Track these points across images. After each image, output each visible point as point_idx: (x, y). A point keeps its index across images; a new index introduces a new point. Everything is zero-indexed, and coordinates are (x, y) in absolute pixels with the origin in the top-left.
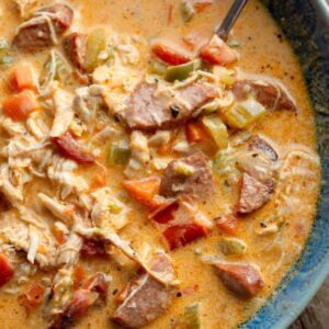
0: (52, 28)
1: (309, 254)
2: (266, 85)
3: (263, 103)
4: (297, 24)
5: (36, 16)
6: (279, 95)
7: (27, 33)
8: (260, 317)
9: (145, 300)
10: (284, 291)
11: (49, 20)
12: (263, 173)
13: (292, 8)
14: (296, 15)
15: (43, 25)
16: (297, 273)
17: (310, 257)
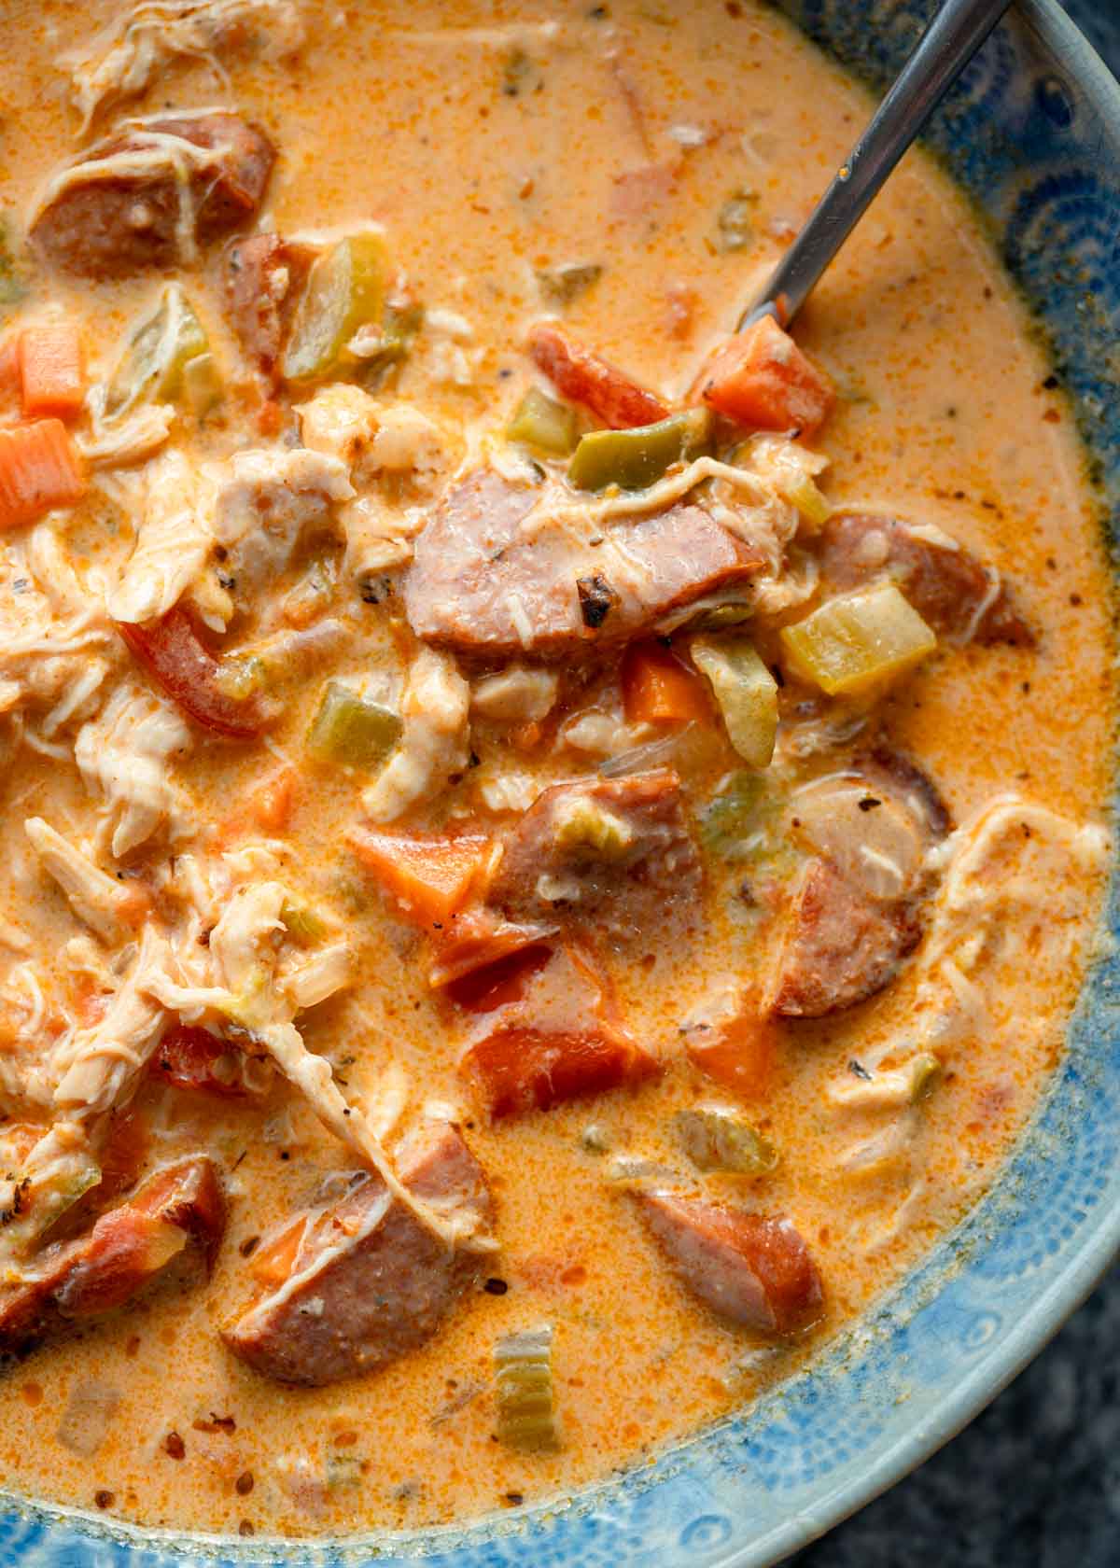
0: (186, 202)
1: (1013, 1206)
2: (953, 545)
3: (928, 612)
4: (1101, 335)
5: (137, 148)
6: (993, 591)
7: (91, 203)
8: (794, 1416)
9: (361, 1291)
10: (901, 1332)
11: (182, 169)
12: (889, 875)
13: (1089, 272)
14: (1098, 300)
15: (156, 185)
16: (955, 1270)
17: (1018, 1221)
